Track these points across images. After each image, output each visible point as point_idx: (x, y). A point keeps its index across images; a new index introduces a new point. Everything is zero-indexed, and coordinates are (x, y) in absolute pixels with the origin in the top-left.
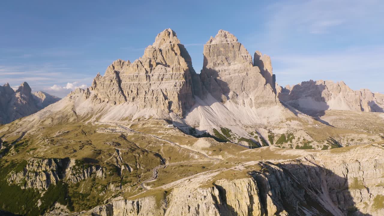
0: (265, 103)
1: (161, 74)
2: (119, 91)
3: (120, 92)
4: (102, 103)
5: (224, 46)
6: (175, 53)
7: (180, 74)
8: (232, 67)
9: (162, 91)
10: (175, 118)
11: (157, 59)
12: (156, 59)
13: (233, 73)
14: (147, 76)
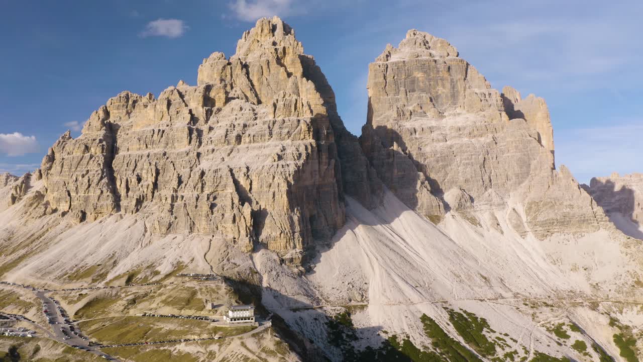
0: (564, 222)
1: (236, 123)
2: (102, 178)
3: (105, 180)
4: (48, 216)
5: (425, 67)
6: (286, 70)
7: (299, 121)
8: (449, 121)
9: (232, 175)
10: (274, 273)
11: (232, 88)
12: (228, 88)
13: (455, 137)
14: (191, 132)
